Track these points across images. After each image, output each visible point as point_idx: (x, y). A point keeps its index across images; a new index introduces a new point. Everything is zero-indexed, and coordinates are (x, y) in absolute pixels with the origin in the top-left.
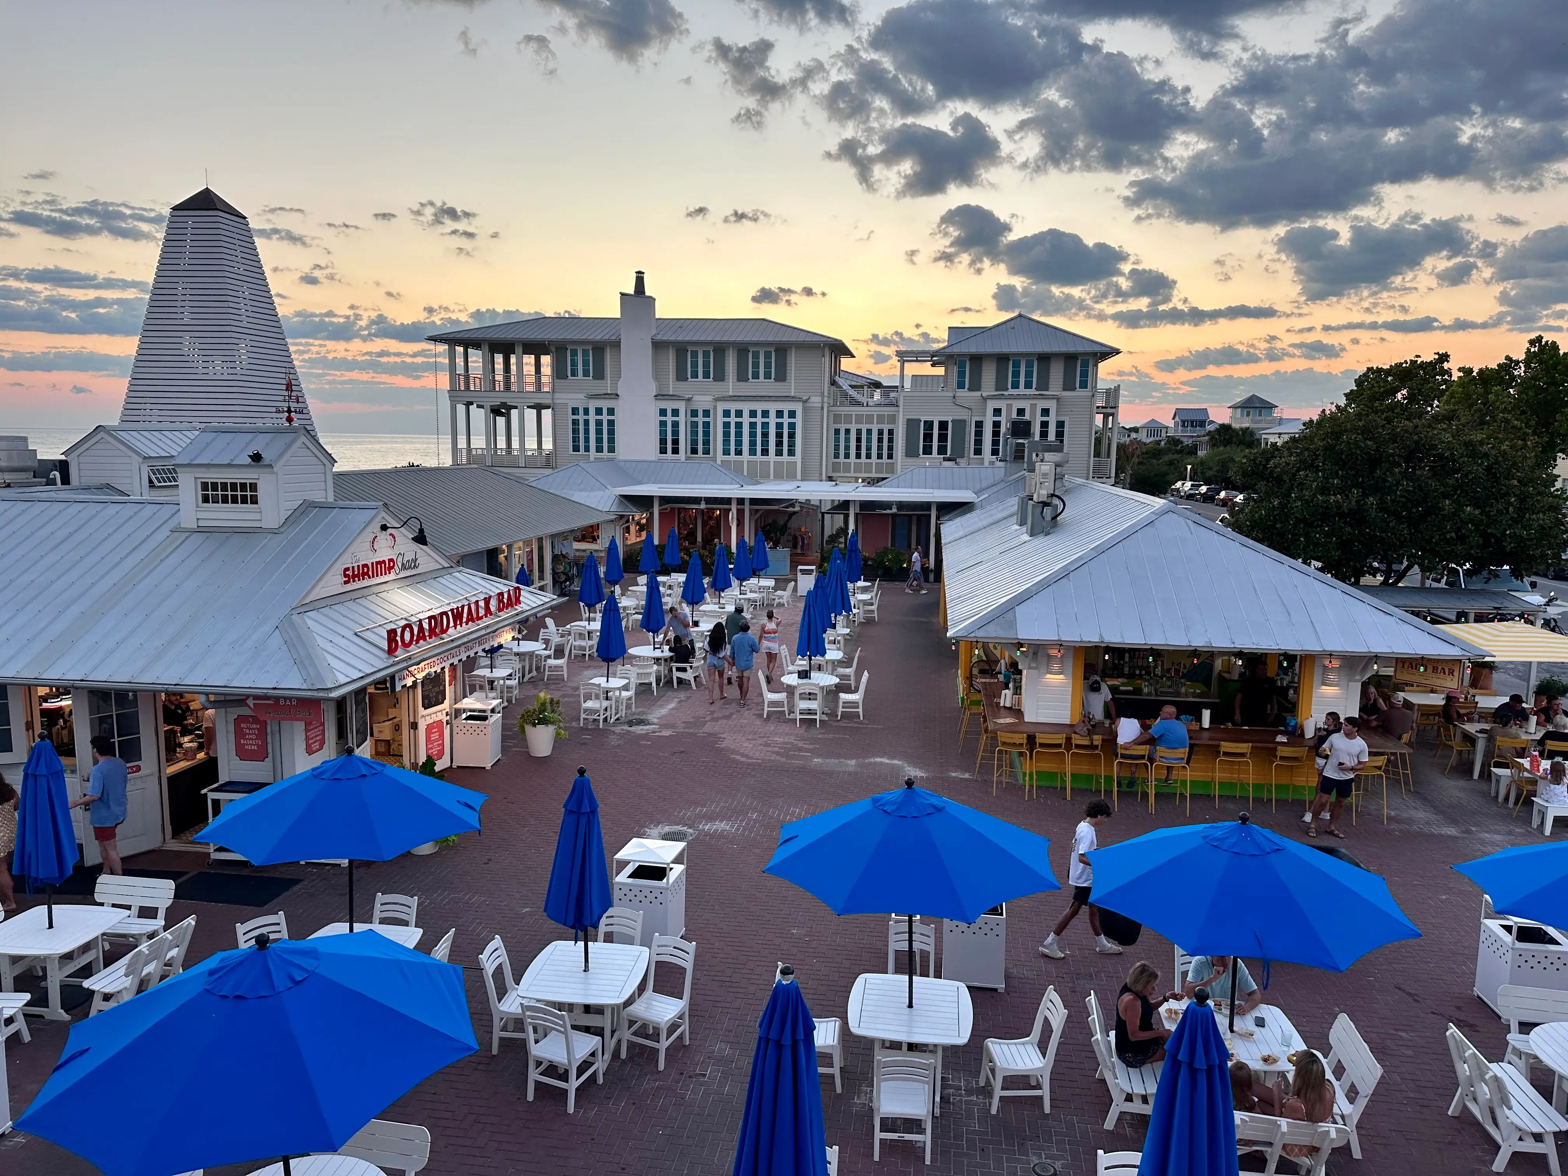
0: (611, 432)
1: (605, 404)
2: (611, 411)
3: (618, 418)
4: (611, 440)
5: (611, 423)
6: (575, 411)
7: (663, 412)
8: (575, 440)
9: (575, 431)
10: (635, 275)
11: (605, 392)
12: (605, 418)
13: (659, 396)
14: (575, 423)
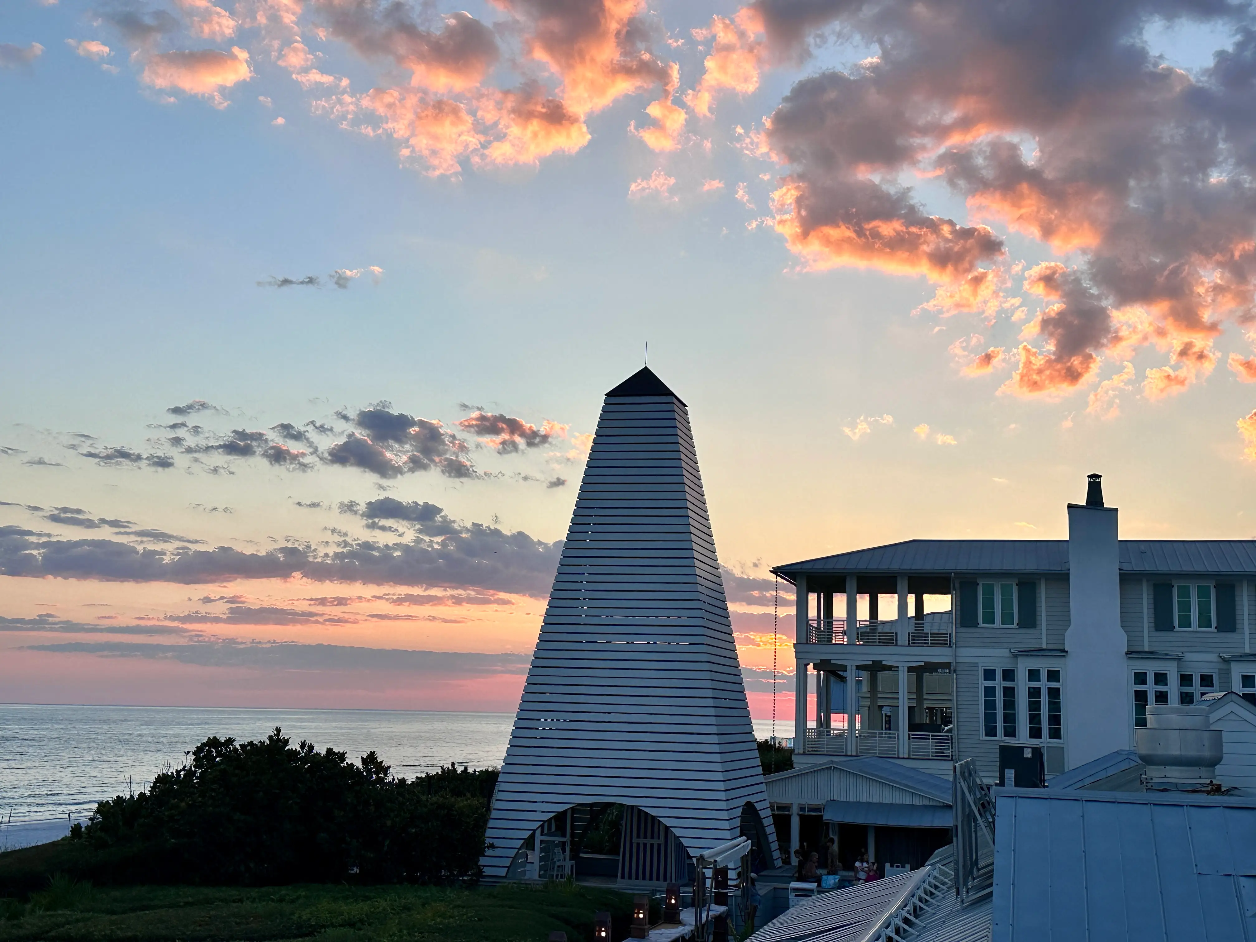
0: (1055, 706)
1: (1043, 665)
2: (1054, 675)
3: (1065, 685)
4: (1055, 720)
5: (1054, 693)
6: (989, 674)
7: (1140, 678)
8: (990, 717)
9: (990, 705)
10: (1087, 480)
11: (1037, 647)
12: (1044, 684)
13: (1130, 654)
14: (990, 692)
